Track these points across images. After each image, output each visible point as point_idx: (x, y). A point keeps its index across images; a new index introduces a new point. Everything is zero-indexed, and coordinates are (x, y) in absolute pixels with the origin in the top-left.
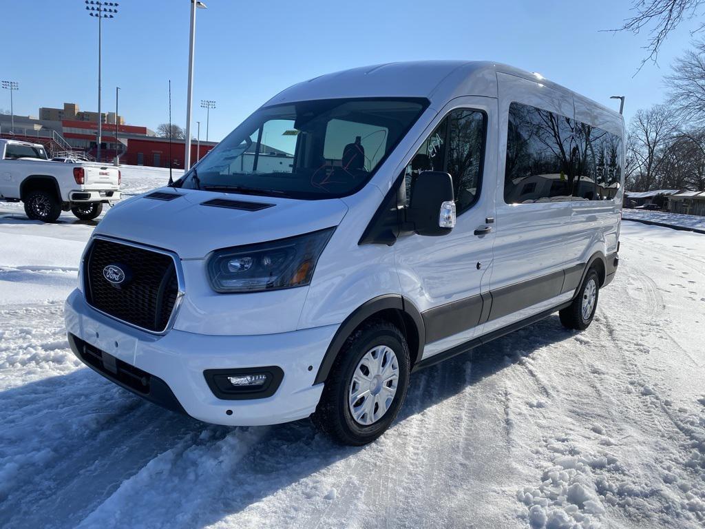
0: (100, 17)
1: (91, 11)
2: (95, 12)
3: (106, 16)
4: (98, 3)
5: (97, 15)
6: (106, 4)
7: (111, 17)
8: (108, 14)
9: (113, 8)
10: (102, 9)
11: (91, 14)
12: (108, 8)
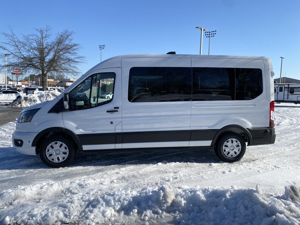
0: (210, 37)
1: (207, 36)
2: (208, 36)
3: (212, 36)
4: (209, 32)
5: (209, 37)
6: (212, 32)
7: (214, 36)
8: (213, 35)
9: (214, 33)
10: (210, 34)
11: (207, 37)
12: (212, 33)
